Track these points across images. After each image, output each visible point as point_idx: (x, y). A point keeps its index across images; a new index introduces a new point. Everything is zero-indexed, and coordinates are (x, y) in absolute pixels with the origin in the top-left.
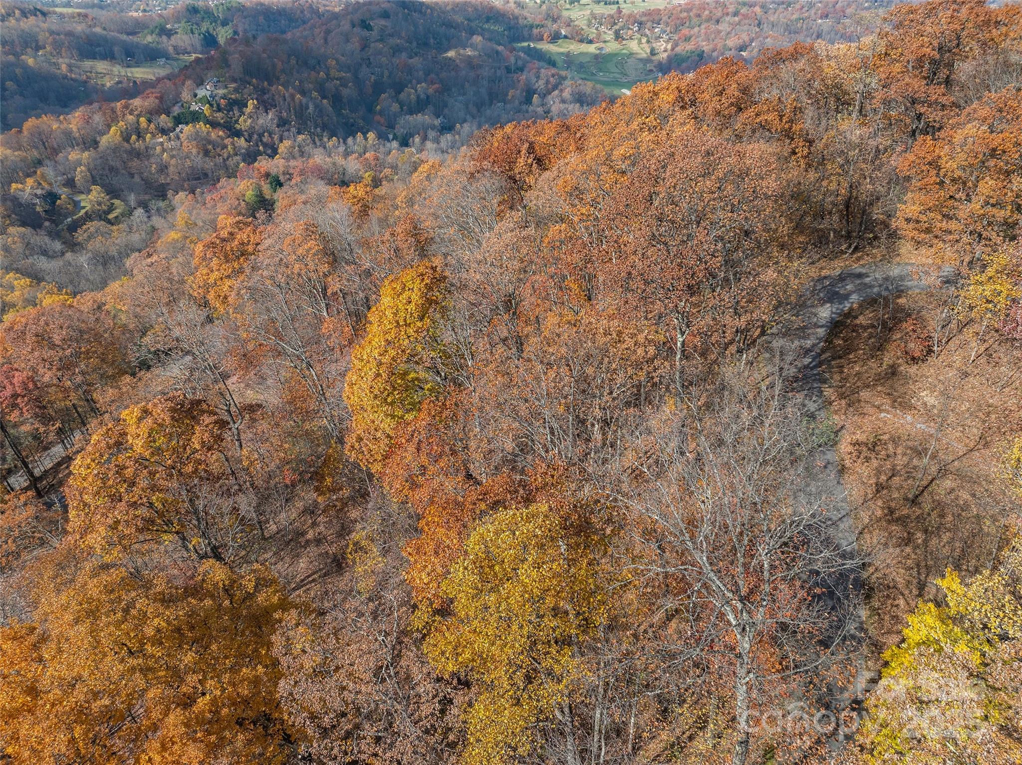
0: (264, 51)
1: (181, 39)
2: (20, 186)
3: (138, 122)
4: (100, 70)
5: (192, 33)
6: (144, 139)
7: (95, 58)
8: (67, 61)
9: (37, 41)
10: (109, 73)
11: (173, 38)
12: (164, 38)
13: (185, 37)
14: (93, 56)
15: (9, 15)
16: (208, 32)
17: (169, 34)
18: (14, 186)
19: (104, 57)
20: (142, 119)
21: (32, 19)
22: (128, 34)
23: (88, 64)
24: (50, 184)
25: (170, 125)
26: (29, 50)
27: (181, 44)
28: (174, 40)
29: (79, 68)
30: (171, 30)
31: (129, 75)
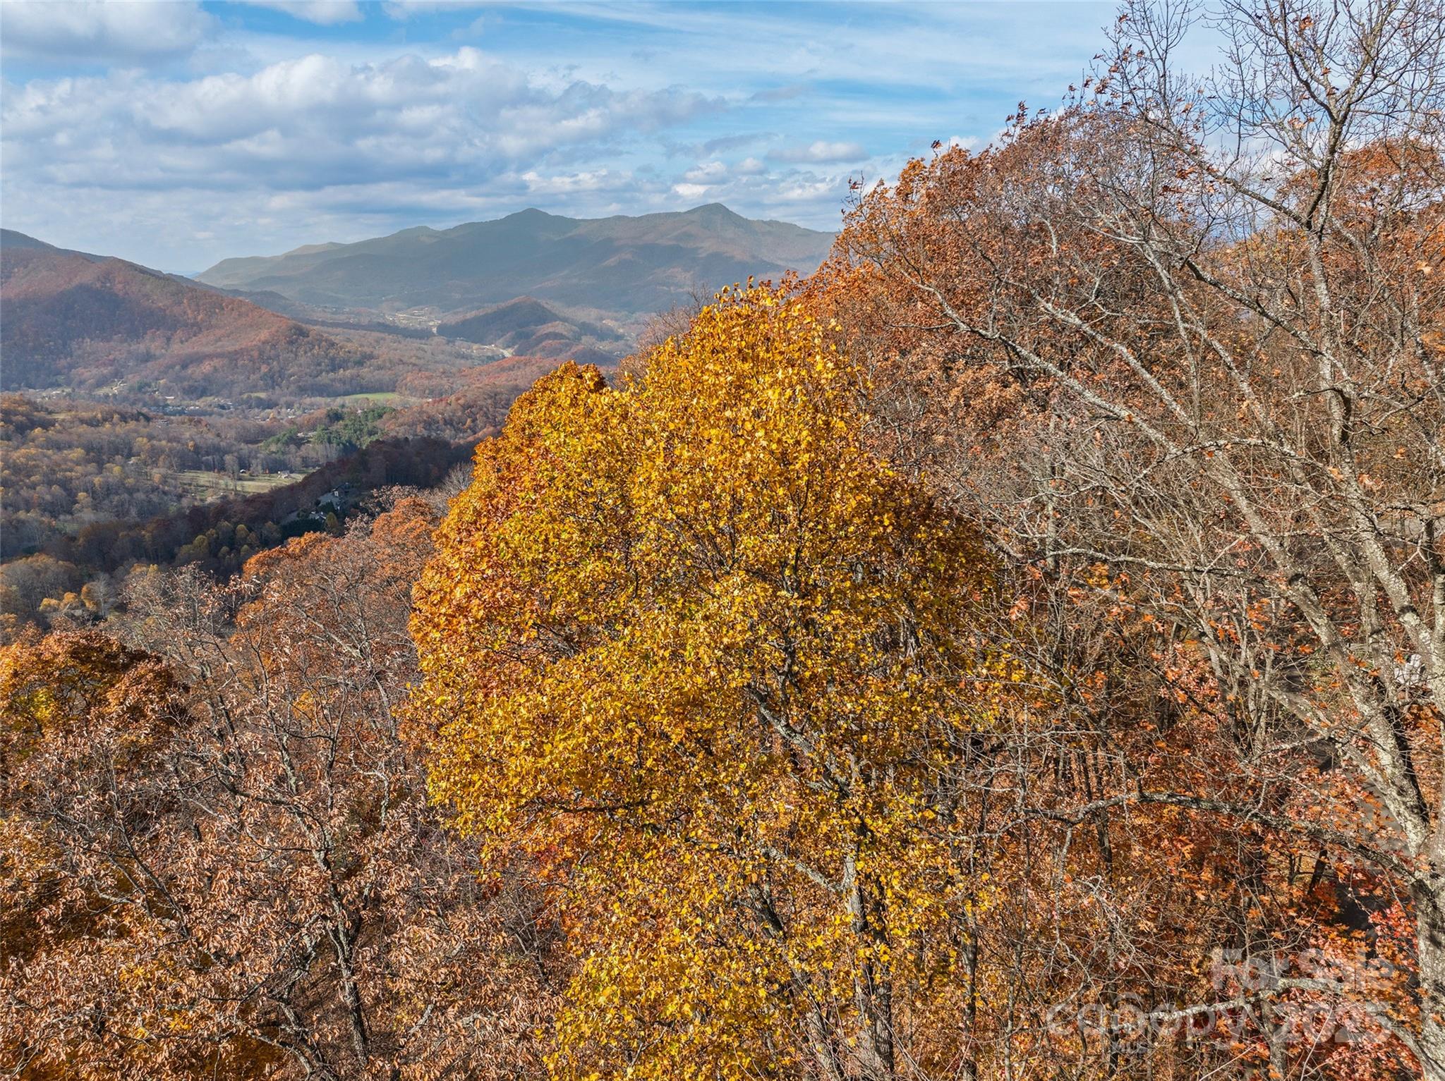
0: (418, 454)
1: (314, 449)
2: (54, 602)
3: (234, 531)
4: (202, 483)
5: (330, 442)
6: (239, 552)
7: (199, 469)
8: (163, 471)
9: (131, 449)
10: (215, 486)
11: (303, 448)
12: (293, 447)
13: (319, 447)
14: (197, 466)
15: (105, 420)
16: (350, 442)
17: (299, 443)
18: (45, 601)
19: (210, 468)
20: (241, 526)
21: (132, 424)
22: (247, 442)
23: (188, 475)
24: (97, 604)
25: (278, 536)
26: (118, 458)
27: (313, 454)
28: (304, 450)
29: (175, 479)
30: (303, 439)
31: (239, 488)
